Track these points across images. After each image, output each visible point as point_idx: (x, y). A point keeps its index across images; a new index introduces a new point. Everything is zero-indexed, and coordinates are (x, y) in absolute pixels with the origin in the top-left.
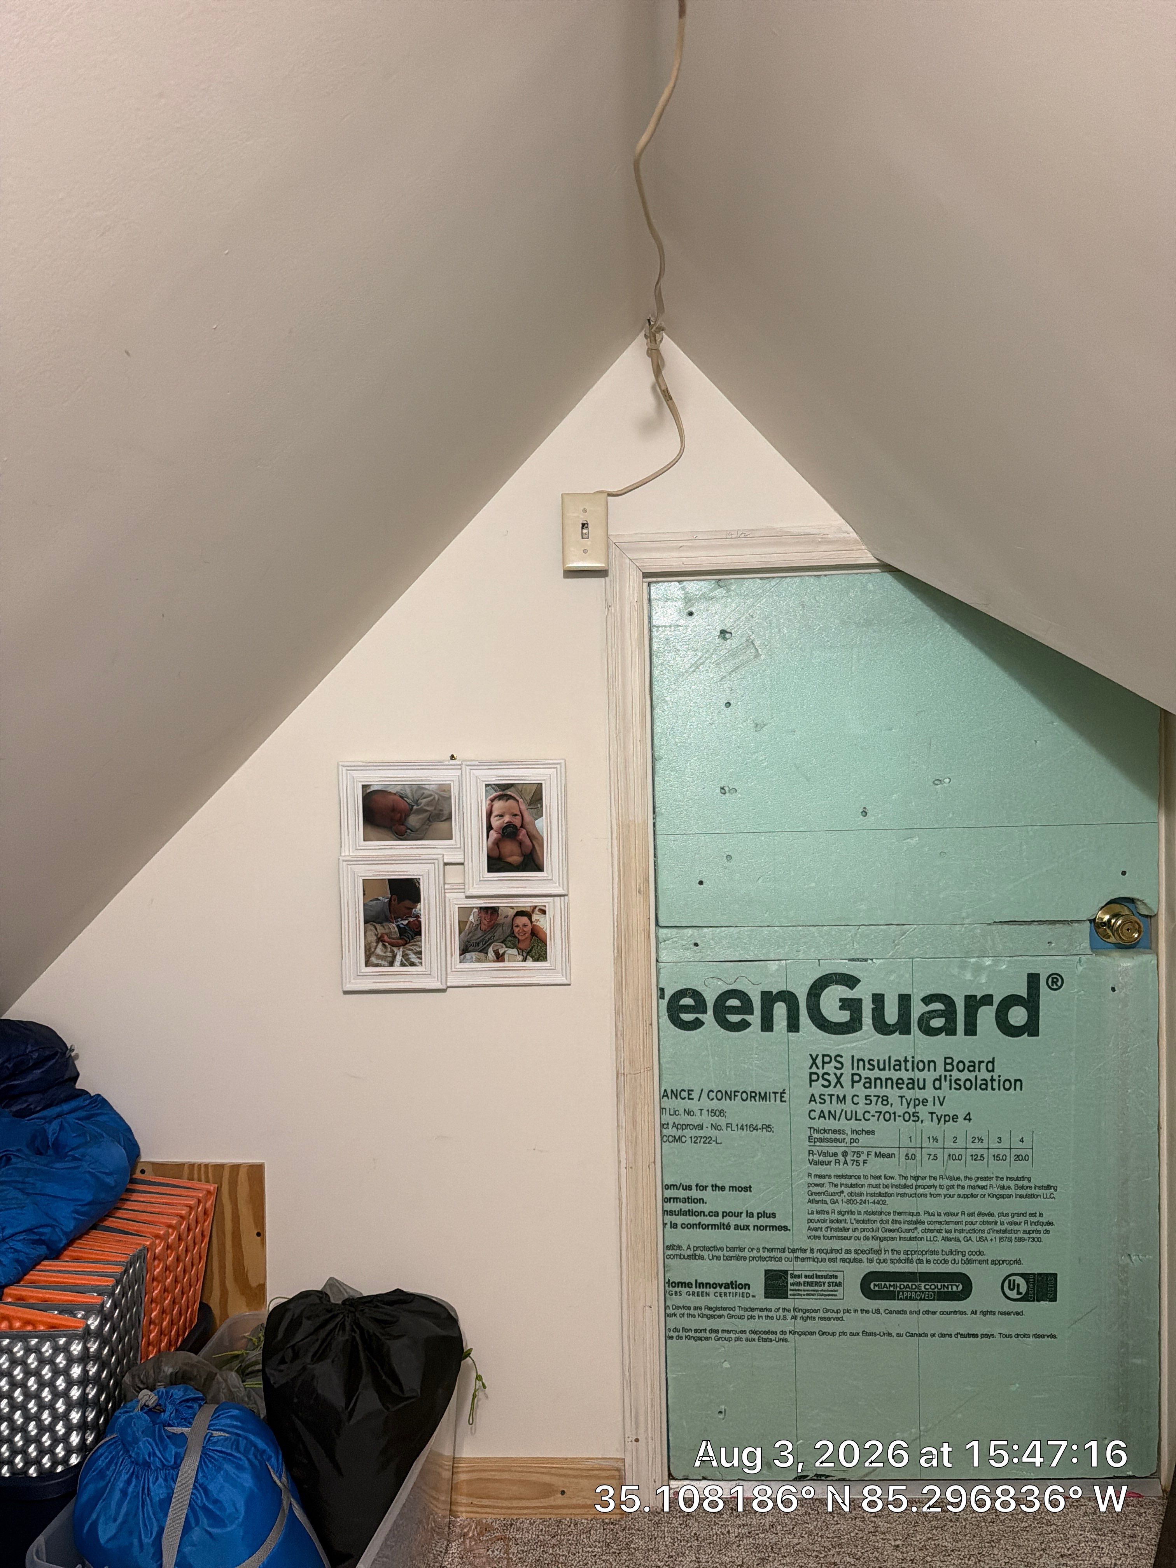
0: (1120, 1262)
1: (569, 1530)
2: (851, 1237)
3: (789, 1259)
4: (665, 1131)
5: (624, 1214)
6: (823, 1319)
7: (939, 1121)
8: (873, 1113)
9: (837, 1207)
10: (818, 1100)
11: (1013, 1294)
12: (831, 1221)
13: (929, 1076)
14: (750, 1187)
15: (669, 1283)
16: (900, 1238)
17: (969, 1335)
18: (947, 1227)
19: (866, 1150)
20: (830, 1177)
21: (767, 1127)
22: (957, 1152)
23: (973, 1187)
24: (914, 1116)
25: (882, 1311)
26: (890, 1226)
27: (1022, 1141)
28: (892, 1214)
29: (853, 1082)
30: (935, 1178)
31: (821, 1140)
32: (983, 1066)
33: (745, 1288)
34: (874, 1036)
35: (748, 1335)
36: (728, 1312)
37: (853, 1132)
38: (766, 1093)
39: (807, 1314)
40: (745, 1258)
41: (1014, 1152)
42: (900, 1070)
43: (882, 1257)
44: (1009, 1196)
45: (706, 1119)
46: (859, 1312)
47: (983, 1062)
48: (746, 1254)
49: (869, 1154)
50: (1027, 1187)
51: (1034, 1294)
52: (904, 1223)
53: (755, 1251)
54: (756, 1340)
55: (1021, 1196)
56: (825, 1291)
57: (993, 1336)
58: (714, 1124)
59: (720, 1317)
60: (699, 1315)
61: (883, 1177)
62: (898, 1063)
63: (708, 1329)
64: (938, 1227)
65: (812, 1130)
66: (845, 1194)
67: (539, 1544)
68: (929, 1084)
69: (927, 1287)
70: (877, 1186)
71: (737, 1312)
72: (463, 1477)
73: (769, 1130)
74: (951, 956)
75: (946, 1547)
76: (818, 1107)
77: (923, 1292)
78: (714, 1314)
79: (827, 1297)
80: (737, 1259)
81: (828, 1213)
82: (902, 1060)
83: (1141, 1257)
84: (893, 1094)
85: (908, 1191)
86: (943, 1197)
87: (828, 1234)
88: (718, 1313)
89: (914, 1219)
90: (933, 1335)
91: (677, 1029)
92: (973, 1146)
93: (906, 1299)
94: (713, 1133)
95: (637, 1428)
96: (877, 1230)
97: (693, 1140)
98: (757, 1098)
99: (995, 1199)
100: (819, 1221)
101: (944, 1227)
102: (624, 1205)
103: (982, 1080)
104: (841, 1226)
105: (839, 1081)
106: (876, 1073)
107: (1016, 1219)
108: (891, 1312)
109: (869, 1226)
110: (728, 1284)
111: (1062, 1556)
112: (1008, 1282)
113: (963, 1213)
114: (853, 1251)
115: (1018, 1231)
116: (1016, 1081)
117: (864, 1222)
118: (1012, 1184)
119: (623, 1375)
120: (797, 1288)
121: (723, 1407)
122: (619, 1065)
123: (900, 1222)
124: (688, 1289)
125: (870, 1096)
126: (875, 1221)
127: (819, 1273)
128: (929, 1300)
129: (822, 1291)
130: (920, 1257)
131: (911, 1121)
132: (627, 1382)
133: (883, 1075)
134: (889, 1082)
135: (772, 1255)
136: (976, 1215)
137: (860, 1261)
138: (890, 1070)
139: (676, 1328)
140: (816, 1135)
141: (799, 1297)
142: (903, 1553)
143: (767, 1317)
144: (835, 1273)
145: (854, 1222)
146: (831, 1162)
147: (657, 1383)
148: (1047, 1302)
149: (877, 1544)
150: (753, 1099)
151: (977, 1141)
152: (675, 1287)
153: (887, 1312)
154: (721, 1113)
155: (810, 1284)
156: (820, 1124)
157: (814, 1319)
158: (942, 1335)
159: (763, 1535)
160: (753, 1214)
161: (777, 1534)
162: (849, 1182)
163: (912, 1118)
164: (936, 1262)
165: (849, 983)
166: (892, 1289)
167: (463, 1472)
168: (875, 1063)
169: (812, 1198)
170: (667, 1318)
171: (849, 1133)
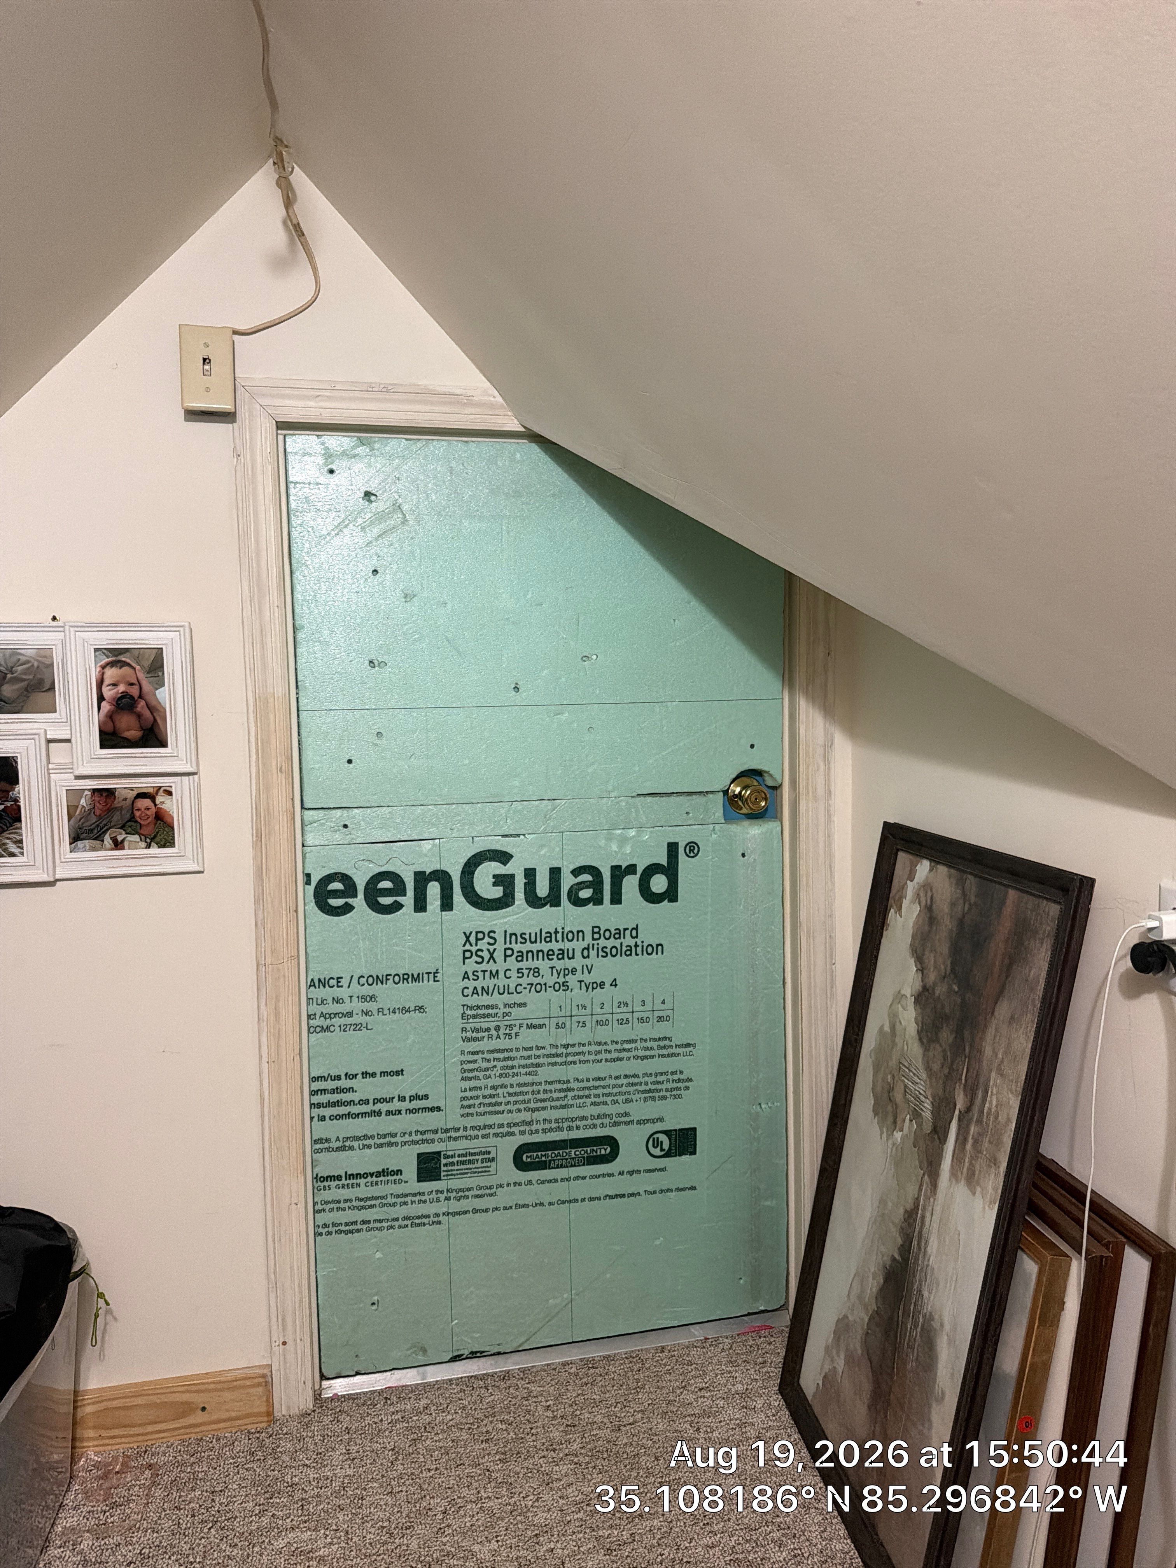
0: (753, 1111)
1: (211, 1445)
2: (503, 1111)
3: (441, 1140)
4: (311, 1022)
5: (266, 1110)
6: (477, 1196)
7: (587, 988)
8: (524, 986)
9: (490, 1082)
10: (471, 976)
11: (657, 1152)
12: (485, 1097)
13: (578, 945)
14: (402, 1071)
15: (317, 1178)
16: (551, 1107)
17: (617, 1196)
18: (596, 1092)
19: (517, 1023)
20: (483, 1052)
21: (420, 1009)
22: (604, 1018)
23: (620, 1051)
24: (564, 986)
25: (534, 1182)
26: (541, 1096)
27: (663, 1002)
28: (543, 1084)
29: (506, 956)
30: (584, 1045)
31: (474, 1017)
32: (628, 933)
33: (397, 1175)
34: (524, 910)
35: (401, 1222)
36: (379, 1201)
37: (505, 1006)
38: (419, 974)
39: (461, 1194)
40: (396, 1144)
41: (656, 1014)
42: (551, 941)
43: (534, 1127)
44: (652, 1057)
45: (357, 1006)
46: (512, 1185)
47: (627, 929)
48: (398, 1139)
49: (521, 1026)
50: (669, 1047)
51: (676, 1149)
52: (555, 1092)
53: (407, 1136)
54: (409, 1226)
55: (663, 1056)
56: (478, 1168)
57: (639, 1194)
58: (365, 1010)
59: (372, 1207)
60: (349, 1208)
61: (534, 1048)
62: (548, 935)
63: (359, 1221)
64: (587, 1092)
65: (466, 1007)
66: (498, 1068)
67: (176, 1464)
68: (578, 954)
69: (577, 1153)
70: (529, 1057)
71: (390, 1200)
72: (89, 1409)
73: (422, 1011)
74: (598, 828)
75: (594, 1399)
76: (471, 984)
77: (573, 1158)
78: (365, 1204)
79: (480, 1174)
80: (388, 1146)
81: (480, 1088)
82: (552, 931)
83: (770, 1105)
84: (543, 965)
85: (559, 1060)
86: (591, 1062)
87: (482, 1110)
88: (369, 1203)
89: (565, 1086)
90: (583, 1200)
91: (325, 915)
92: (618, 1010)
93: (557, 1167)
94: (364, 1019)
95: (284, 1329)
96: (529, 1101)
97: (343, 1028)
98: (410, 980)
99: (639, 1060)
100: (472, 1098)
101: (593, 1092)
102: (266, 1101)
103: (627, 946)
104: (493, 1100)
105: (492, 957)
106: (528, 946)
107: (659, 1078)
108: (543, 1182)
109: (521, 1098)
110: (379, 1172)
111: (700, 1390)
112: (653, 1140)
113: (610, 1077)
114: (505, 1126)
115: (661, 1090)
116: (657, 945)
117: (516, 1094)
118: (655, 1044)
119: (268, 1278)
120: (450, 1168)
121: (376, 1298)
122: (259, 956)
123: (551, 1091)
124: (337, 1182)
125: (522, 969)
126: (527, 1093)
127: (472, 1151)
128: (579, 1166)
129: (476, 1168)
130: (570, 1124)
131: (561, 990)
132: (274, 1285)
133: (535, 947)
134: (540, 954)
135: (424, 1137)
136: (622, 1077)
137: (513, 1134)
138: (541, 942)
139: (325, 1224)
140: (469, 1012)
141: (453, 1177)
142: (553, 1411)
143: (420, 1201)
144: (488, 1149)
145: (505, 1095)
146: (484, 1037)
147: (305, 1282)
148: (688, 1156)
149: (529, 1408)
150: (405, 981)
151: (622, 1005)
152: (323, 1181)
153: (539, 1182)
154: (372, 998)
155: (463, 1163)
156: (474, 1000)
157: (468, 1197)
158: (592, 1199)
159: (417, 1418)
160: (405, 1098)
161: (431, 1414)
162: (501, 1055)
163: (562, 988)
164: (586, 1127)
165: (502, 859)
166: (543, 1159)
167: (89, 1404)
168: (527, 937)
169: (465, 1075)
170: (316, 1215)
171: (502, 1007)
